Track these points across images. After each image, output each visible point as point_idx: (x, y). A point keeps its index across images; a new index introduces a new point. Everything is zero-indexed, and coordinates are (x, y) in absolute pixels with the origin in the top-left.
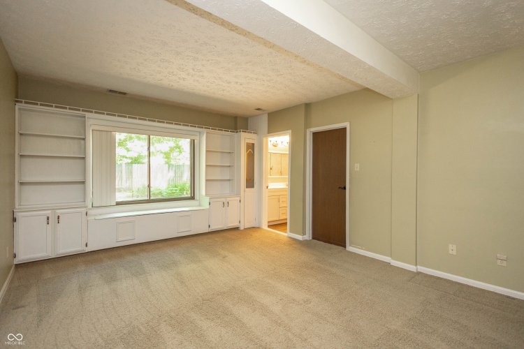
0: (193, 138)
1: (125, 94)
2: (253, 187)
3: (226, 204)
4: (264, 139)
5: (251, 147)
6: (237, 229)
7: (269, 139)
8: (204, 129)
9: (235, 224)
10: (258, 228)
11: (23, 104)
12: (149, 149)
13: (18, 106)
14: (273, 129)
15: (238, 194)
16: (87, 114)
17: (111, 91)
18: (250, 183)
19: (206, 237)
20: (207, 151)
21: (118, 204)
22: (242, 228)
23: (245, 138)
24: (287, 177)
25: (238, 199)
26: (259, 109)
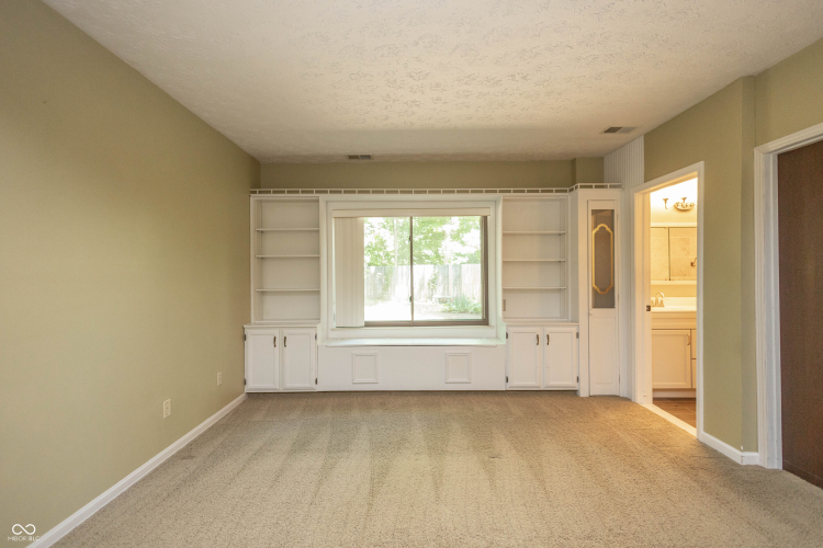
0: (485, 213)
1: (368, 157)
2: (612, 306)
3: (543, 340)
4: (638, 198)
5: (604, 217)
6: (574, 393)
7: (653, 195)
8: (498, 195)
9: (566, 382)
10: (627, 400)
11: (258, 195)
12: (411, 239)
13: (253, 198)
14: (659, 165)
15: (575, 320)
16: (322, 197)
17: (351, 157)
18: (604, 297)
19: (497, 399)
20: (504, 235)
21: (368, 325)
22: (583, 393)
23: (588, 199)
24: (692, 281)
25: (574, 330)
26: (612, 130)
